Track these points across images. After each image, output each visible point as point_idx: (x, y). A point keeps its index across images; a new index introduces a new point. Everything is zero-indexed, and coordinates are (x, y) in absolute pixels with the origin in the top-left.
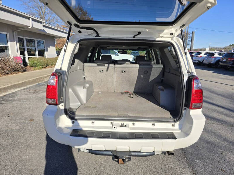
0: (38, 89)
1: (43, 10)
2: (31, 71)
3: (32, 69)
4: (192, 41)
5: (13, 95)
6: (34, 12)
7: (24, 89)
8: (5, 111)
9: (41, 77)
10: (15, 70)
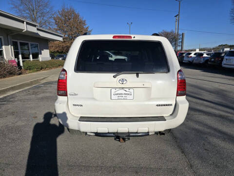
0: (36, 90)
1: (35, 13)
2: (27, 74)
3: (27, 72)
4: (182, 42)
5: (12, 96)
6: (25, 15)
7: (22, 91)
8: (9, 111)
9: (38, 80)
10: (11, 74)
